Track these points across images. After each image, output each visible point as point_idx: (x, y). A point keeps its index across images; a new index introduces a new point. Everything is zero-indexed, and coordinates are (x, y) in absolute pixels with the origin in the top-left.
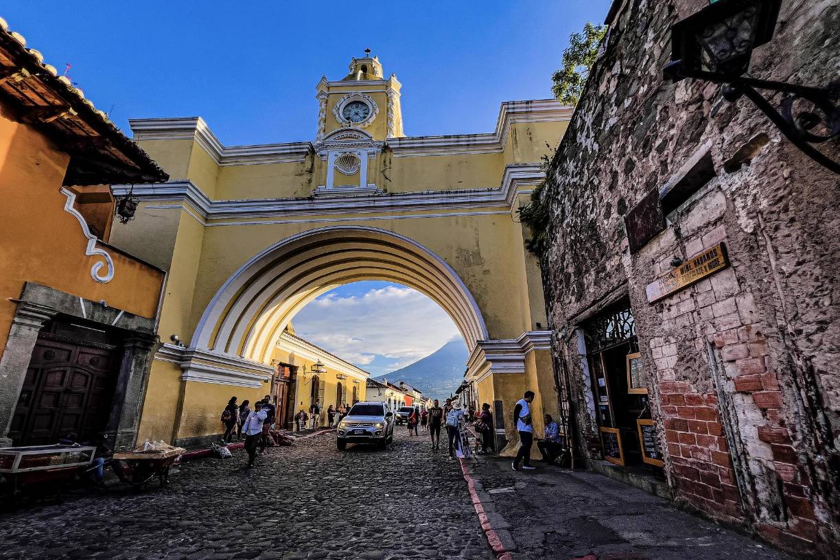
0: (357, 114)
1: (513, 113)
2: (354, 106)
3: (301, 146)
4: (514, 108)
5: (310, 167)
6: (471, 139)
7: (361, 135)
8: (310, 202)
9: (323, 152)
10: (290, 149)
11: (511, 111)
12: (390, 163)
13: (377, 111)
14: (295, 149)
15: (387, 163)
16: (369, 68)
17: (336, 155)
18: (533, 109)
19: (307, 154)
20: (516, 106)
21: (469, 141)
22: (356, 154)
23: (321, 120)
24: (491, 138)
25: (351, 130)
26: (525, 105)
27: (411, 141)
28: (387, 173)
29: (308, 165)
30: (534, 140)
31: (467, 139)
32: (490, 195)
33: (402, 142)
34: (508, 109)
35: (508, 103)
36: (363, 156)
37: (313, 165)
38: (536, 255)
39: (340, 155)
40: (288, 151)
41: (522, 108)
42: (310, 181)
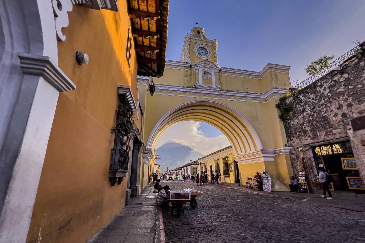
0: (202, 52)
1: (271, 68)
2: (201, 49)
3: (187, 64)
4: (272, 66)
5: (190, 73)
6: (251, 73)
7: (212, 64)
8: (195, 89)
9: (197, 68)
10: (182, 64)
11: (271, 67)
12: (222, 77)
13: (211, 53)
14: (185, 65)
15: (221, 76)
16: (200, 32)
17: (202, 71)
18: (278, 68)
19: (189, 67)
20: (272, 65)
21: (250, 73)
22: (210, 72)
23: (188, 53)
24: (258, 73)
25: (208, 61)
26: (275, 66)
27: (230, 70)
28: (221, 80)
29: (189, 72)
30: (278, 79)
31: (250, 72)
32: (261, 96)
33: (227, 69)
34: (270, 66)
35: (270, 64)
36: (213, 72)
37: (191, 73)
38: (282, 120)
39: (204, 71)
40: (181, 65)
41: (274, 66)
42: (191, 79)
